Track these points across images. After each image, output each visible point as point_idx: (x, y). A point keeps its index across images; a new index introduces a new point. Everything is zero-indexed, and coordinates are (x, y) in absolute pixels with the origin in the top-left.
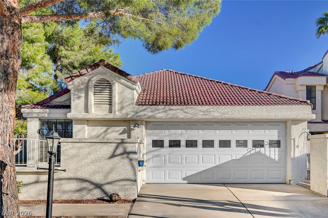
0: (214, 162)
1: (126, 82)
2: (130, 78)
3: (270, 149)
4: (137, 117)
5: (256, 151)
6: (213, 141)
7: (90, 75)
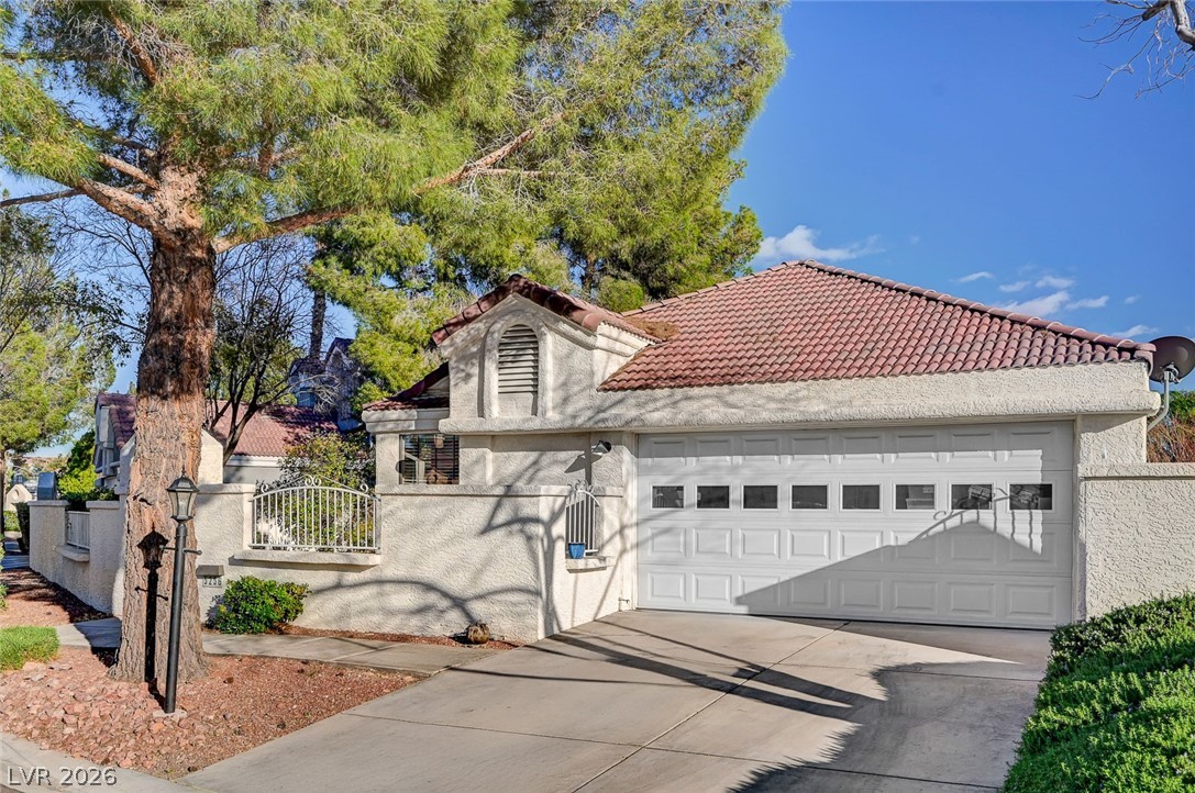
0: (826, 553)
1: (573, 330)
2: (577, 320)
3: (1013, 513)
4: (596, 423)
5: (964, 521)
6: (824, 488)
7: (488, 317)
